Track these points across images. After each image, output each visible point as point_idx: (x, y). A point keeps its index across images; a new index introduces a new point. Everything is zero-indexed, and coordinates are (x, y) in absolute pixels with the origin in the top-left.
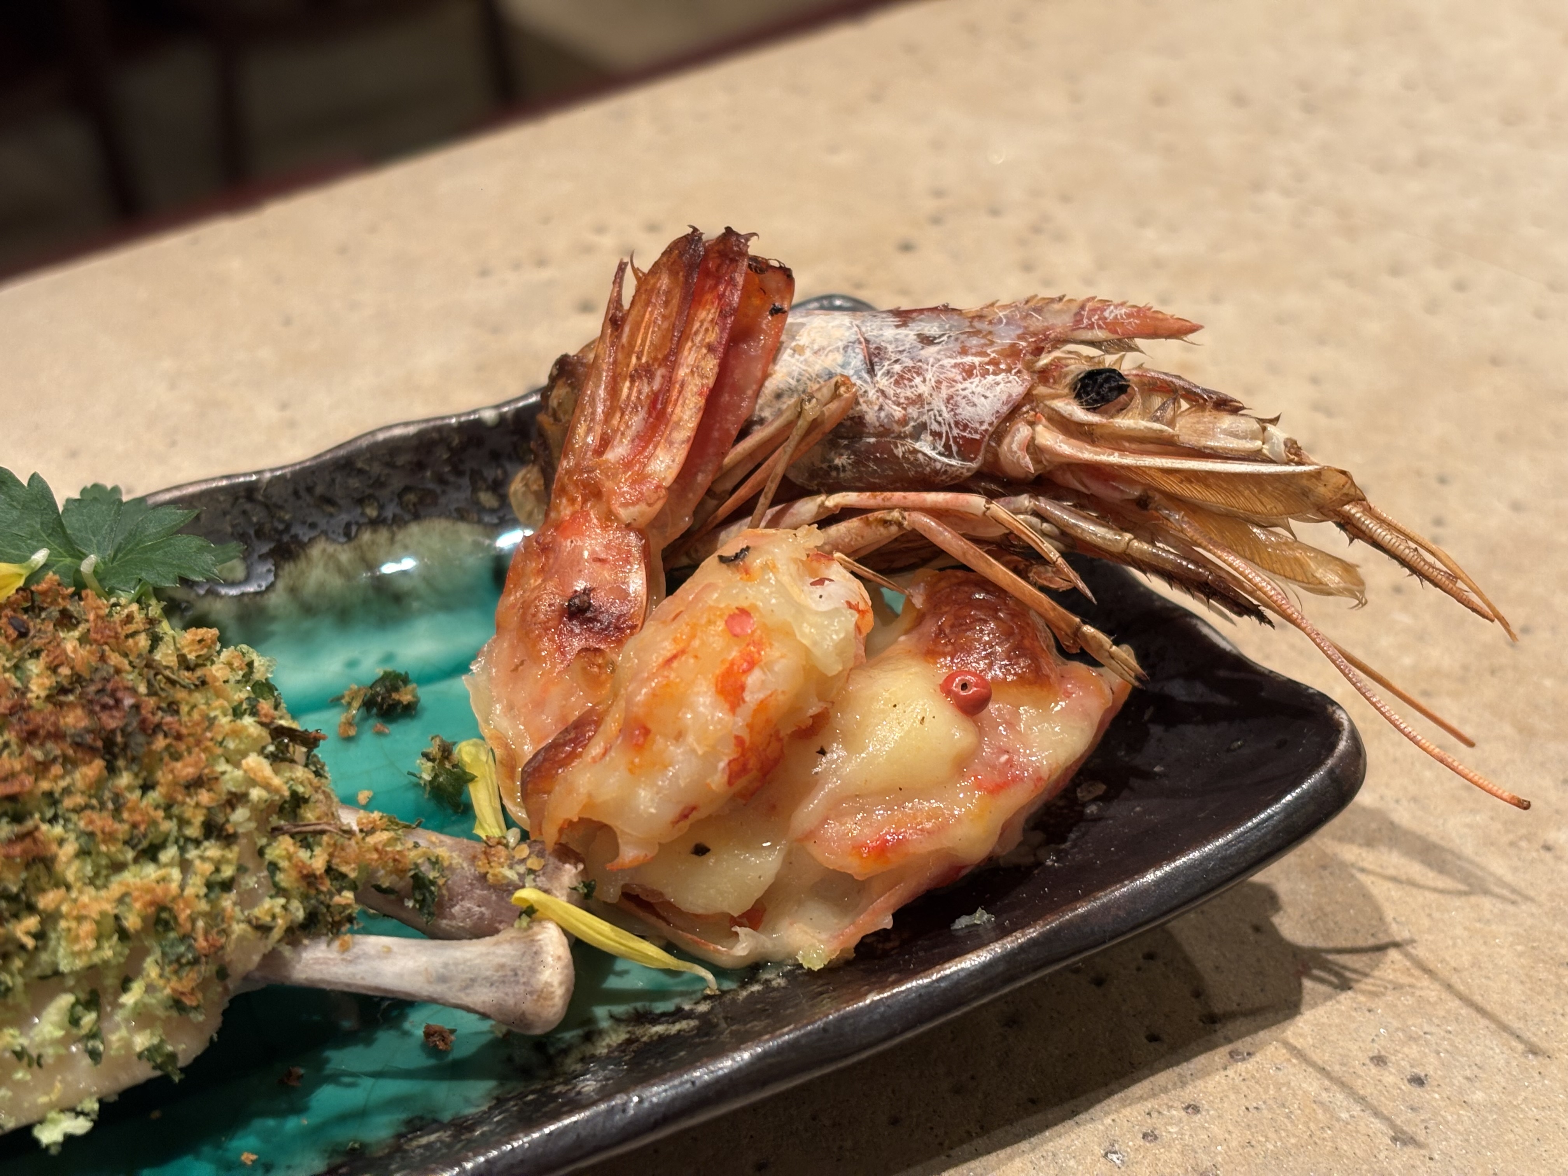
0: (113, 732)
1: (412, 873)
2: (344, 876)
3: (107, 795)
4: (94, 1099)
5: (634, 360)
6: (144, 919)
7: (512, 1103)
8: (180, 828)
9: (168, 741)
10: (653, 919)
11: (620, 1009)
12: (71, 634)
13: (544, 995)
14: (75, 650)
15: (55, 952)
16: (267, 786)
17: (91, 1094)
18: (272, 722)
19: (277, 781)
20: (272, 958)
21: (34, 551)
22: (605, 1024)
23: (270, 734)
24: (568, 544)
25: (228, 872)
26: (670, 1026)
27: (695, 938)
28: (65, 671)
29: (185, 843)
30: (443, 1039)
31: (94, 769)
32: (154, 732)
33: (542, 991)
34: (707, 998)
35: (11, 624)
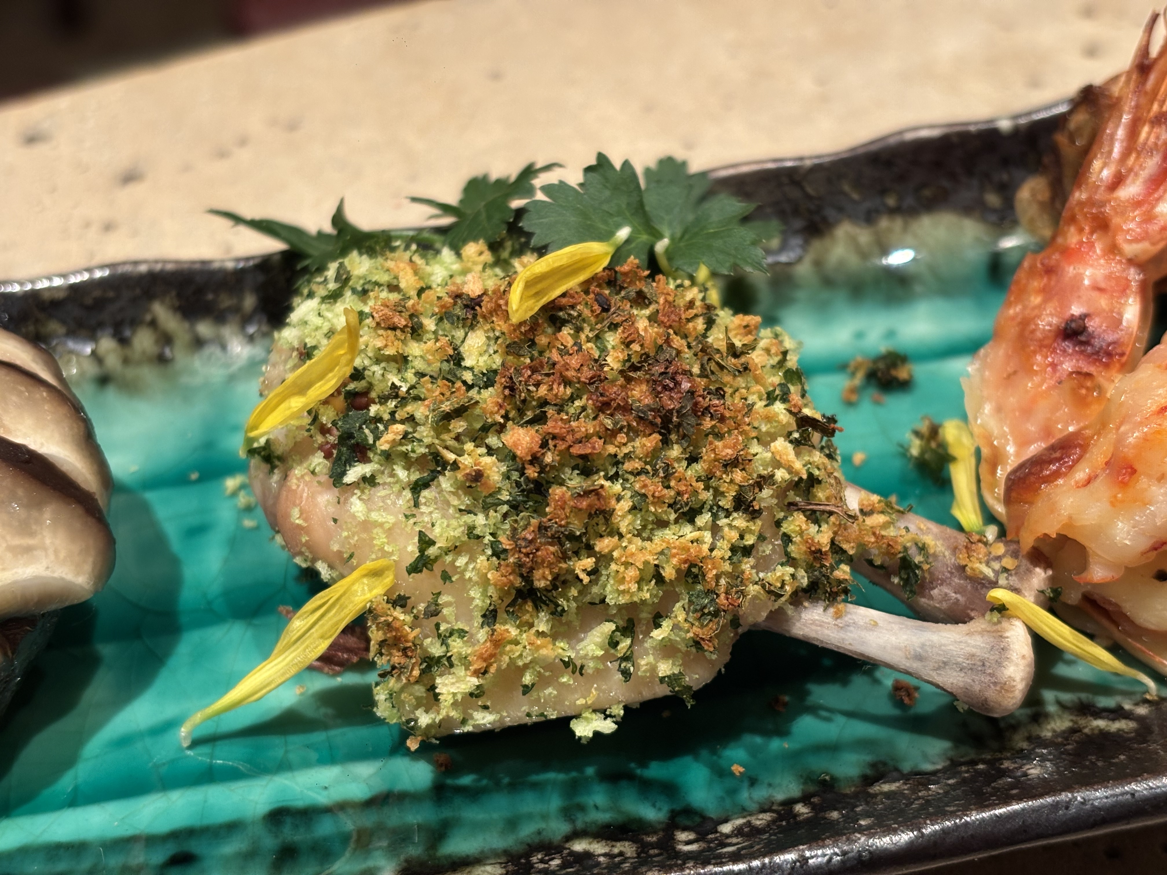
0: (671, 411)
1: (901, 555)
2: (844, 552)
3: (660, 464)
4: (621, 706)
5: (1155, 107)
6: (678, 571)
7: (964, 768)
8: (715, 497)
9: (713, 423)
10: (1105, 622)
11: (1067, 697)
12: (643, 312)
13: (1006, 687)
14: (645, 330)
15: (604, 587)
16: (790, 470)
17: (619, 702)
18: (800, 412)
19: (798, 465)
20: (777, 615)
21: (618, 226)
22: (1052, 708)
23: (797, 421)
24: (1071, 271)
25: (750, 540)
26: (1110, 723)
27: (1143, 648)
28: (636, 347)
29: (716, 511)
30: (909, 695)
31: (652, 441)
32: (703, 414)
33: (1005, 684)
34: (1146, 701)
35: (596, 300)
